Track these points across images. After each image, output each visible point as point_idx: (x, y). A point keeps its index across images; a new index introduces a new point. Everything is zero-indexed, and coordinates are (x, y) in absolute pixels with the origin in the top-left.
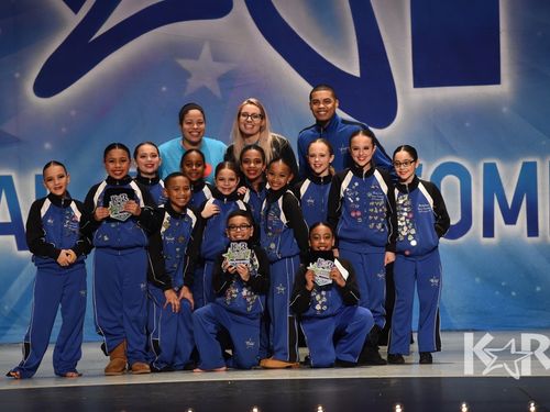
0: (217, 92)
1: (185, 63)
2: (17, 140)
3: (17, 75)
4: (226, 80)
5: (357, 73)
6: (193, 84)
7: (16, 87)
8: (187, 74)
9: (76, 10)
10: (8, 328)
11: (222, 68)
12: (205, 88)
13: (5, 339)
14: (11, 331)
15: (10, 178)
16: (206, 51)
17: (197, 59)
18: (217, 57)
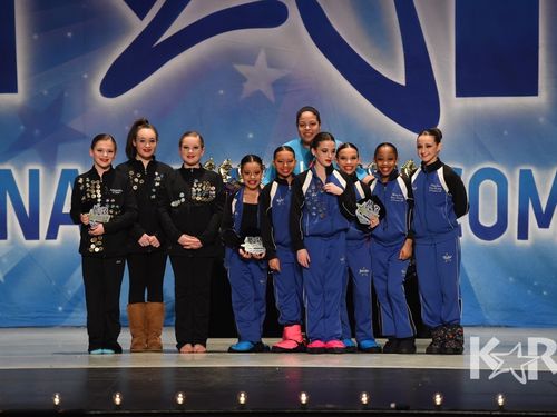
0: (269, 93)
1: (242, 69)
2: (83, 137)
3: (86, 76)
4: (280, 85)
5: (402, 81)
6: (249, 88)
7: (84, 87)
8: (244, 79)
9: (142, 17)
10: (71, 311)
11: (275, 74)
12: (259, 92)
13: (67, 322)
14: (73, 315)
15: (76, 171)
16: (261, 58)
17: (253, 64)
18: (272, 64)
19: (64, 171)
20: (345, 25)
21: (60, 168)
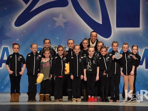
0: (63, 26)
1: (55, 19)
2: (9, 38)
3: (10, 20)
4: (66, 24)
5: (101, 23)
6: (57, 24)
7: (10, 23)
8: (56, 22)
9: (26, 4)
10: (5, 88)
11: (65, 21)
12: (60, 25)
13: (5, 91)
14: (6, 89)
15: (7, 48)
16: (61, 15)
17: (58, 18)
18: (64, 17)
19: (4, 48)
20: (85, 7)
21: (3, 47)
